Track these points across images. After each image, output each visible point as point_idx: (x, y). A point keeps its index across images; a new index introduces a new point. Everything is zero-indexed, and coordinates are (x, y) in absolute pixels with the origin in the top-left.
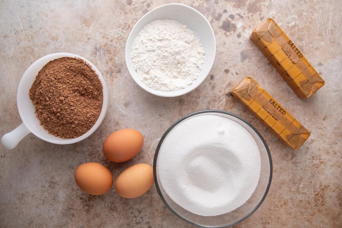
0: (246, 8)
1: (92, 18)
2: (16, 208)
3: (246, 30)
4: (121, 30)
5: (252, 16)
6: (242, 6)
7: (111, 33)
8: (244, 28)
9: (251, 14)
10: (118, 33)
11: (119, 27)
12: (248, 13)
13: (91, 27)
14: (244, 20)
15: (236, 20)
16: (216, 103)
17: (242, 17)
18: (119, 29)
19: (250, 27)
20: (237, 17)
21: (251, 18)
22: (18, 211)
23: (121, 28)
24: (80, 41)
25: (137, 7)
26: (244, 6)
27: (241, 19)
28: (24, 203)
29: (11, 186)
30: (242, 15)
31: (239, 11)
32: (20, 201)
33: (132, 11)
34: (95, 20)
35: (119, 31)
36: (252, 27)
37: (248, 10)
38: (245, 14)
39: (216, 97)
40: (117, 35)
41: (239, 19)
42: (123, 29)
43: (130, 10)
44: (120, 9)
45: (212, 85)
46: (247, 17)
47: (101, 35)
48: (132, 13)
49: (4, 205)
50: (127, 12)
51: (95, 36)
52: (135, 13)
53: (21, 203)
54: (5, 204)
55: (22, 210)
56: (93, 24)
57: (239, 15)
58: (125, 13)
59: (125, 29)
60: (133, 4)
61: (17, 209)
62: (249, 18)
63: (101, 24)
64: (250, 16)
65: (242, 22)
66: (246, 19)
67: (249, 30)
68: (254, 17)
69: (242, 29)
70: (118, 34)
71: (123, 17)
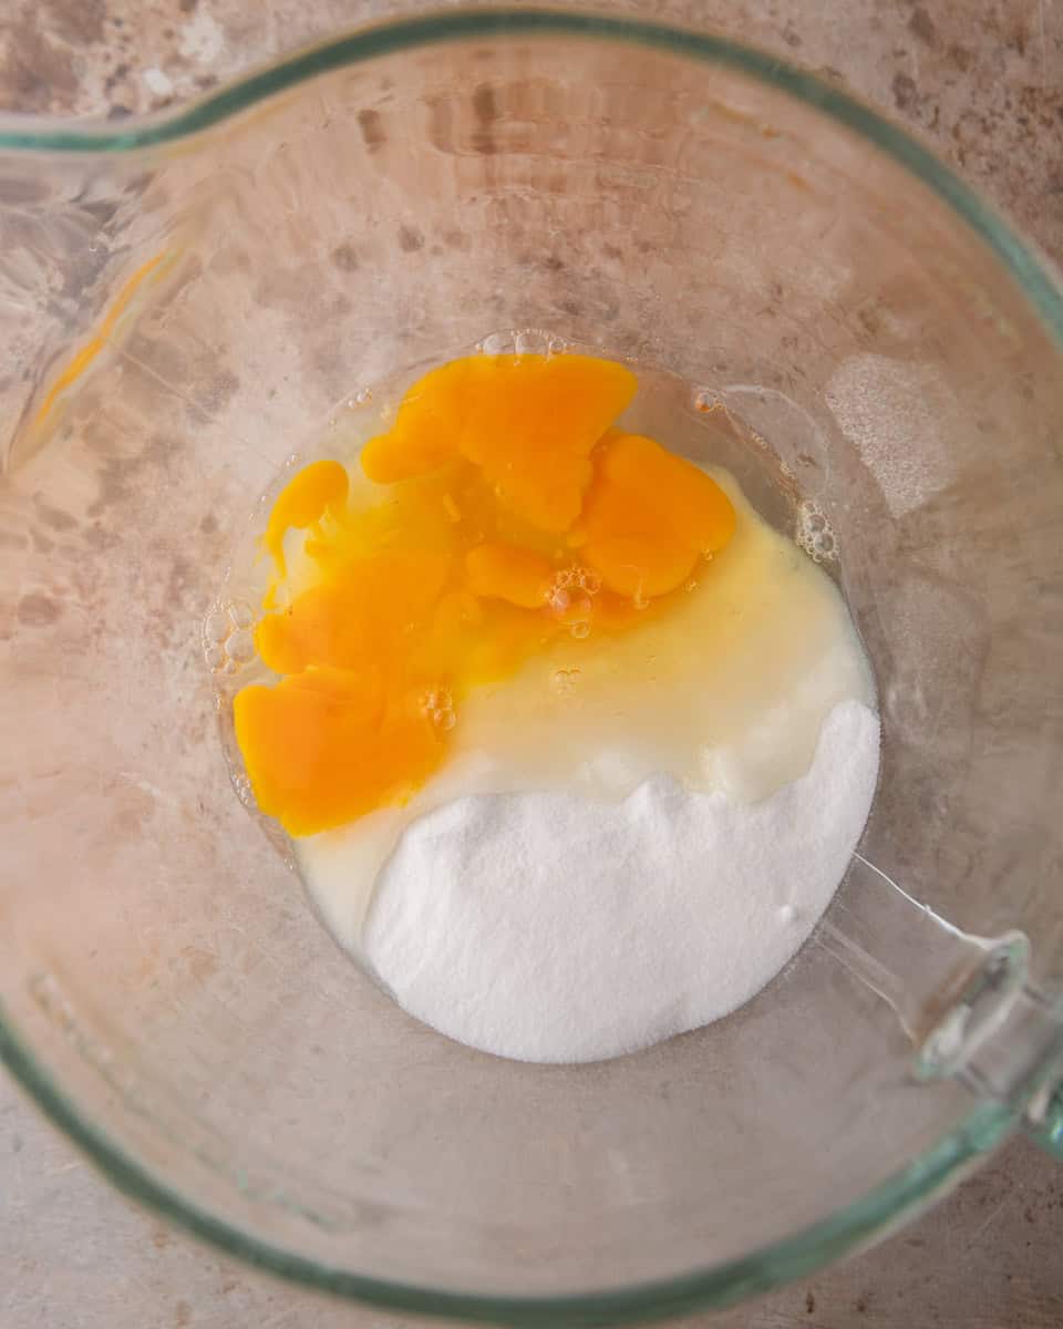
0: (78, 50)
1: (113, 785)
2: (1030, 1220)
3: (185, 51)
4: (170, 652)
5: (118, 22)
6: (69, 66)
7: (180, 700)
8: (175, 61)
9: (108, 26)
10: (180, 665)
11: (159, 660)
12: (102, 40)
13: (156, 792)
14: (135, 59)
15: (136, 101)
16: (527, 227)
17: (122, 71)
18: (168, 662)
19: (169, 34)
20: (120, 94)
21: (127, 29)
22: (1046, 1210)
23: (163, 654)
24: (213, 849)
25: (75, 577)
26: (67, 59)
27: (133, 75)
28: (1005, 1177)
29: (916, 1243)
30: (111, 68)
31: (92, 85)
32: (992, 1200)
33: (93, 600)
34: (124, 774)
35: (174, 659)
36: (169, 24)
37: (88, 40)
38: (107, 58)
39: (500, 226)
40: (189, 670)
41: (133, 87)
42: (165, 644)
43: (91, 608)
44: (83, 653)
45: (441, 243)
46: (122, 49)
47: (188, 747)
48: (103, 602)
49: (1013, 1281)
50: (96, 625)
51: (193, 779)
52: (104, 585)
53: (1003, 1192)
54: (1009, 1277)
55: (1042, 1188)
56: (145, 786)
57: (110, 83)
58: (98, 632)
59: (167, 633)
60: (49, 594)
61: (1033, 1215)
62: (126, 39)
63: (145, 746)
64: (117, 30)
65: (142, 71)
66: (132, 50)
67: (182, 38)
68: (122, 13)
69: (177, 70)
70: (186, 665)
71: (120, 643)
